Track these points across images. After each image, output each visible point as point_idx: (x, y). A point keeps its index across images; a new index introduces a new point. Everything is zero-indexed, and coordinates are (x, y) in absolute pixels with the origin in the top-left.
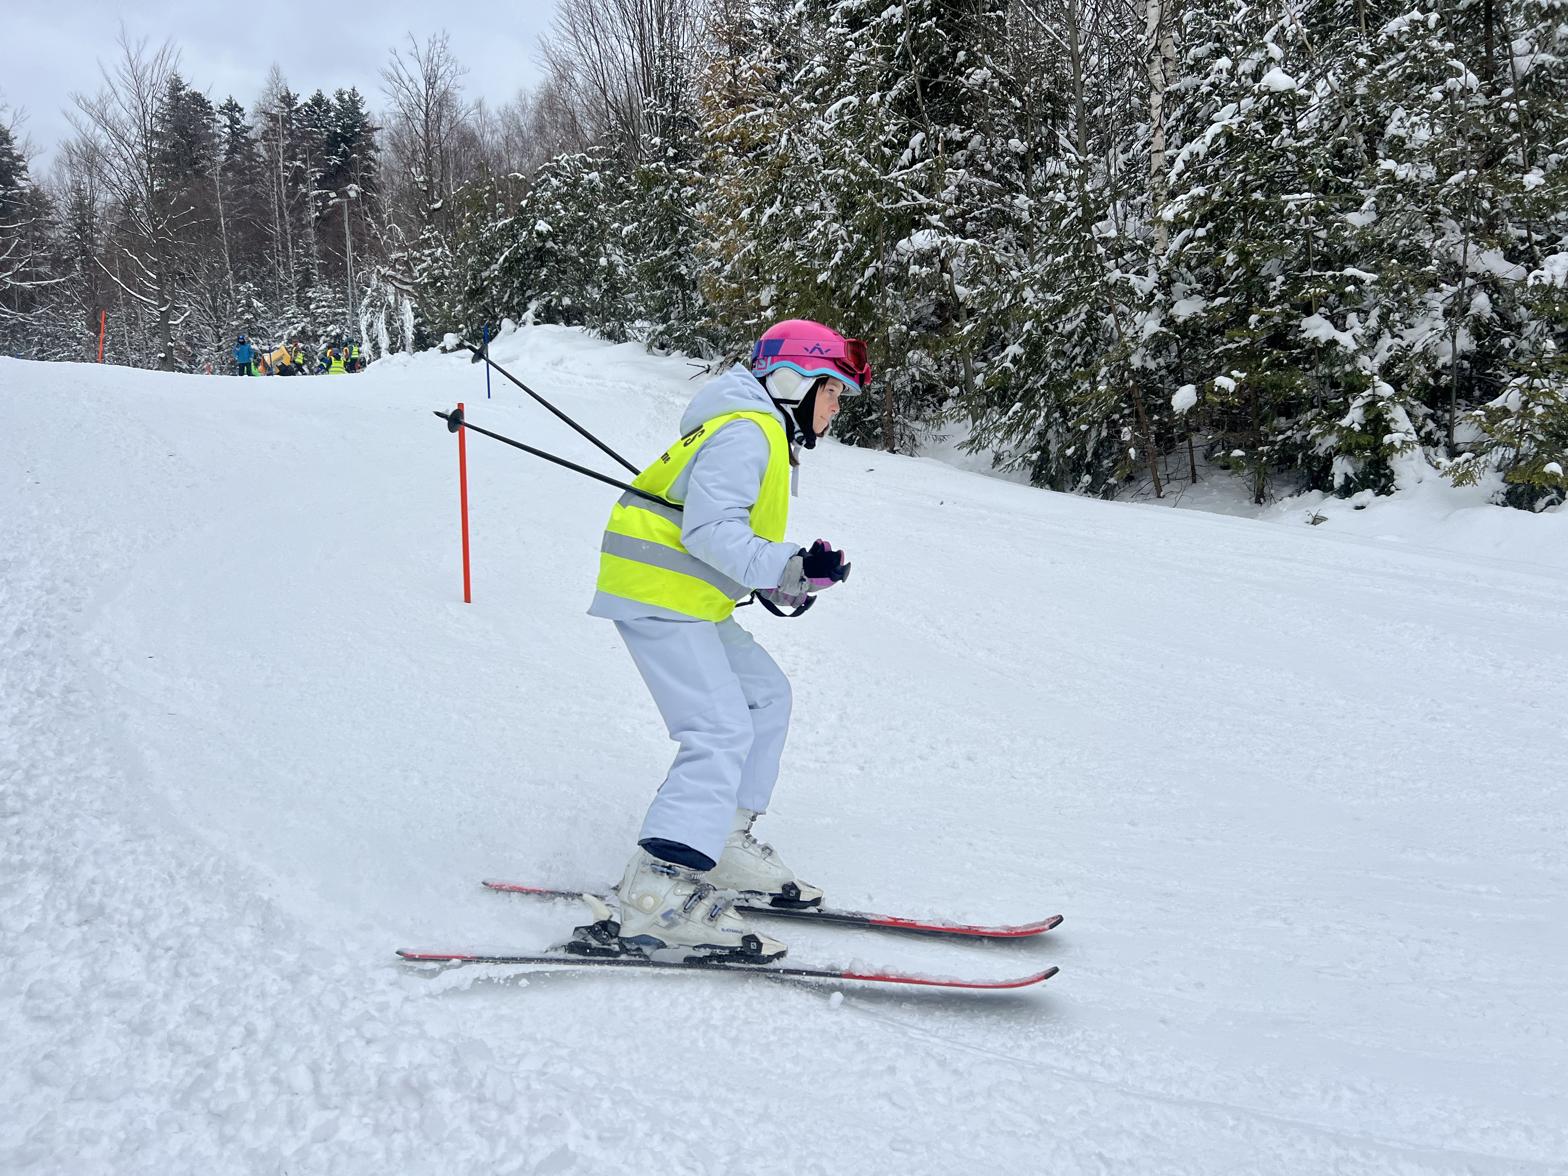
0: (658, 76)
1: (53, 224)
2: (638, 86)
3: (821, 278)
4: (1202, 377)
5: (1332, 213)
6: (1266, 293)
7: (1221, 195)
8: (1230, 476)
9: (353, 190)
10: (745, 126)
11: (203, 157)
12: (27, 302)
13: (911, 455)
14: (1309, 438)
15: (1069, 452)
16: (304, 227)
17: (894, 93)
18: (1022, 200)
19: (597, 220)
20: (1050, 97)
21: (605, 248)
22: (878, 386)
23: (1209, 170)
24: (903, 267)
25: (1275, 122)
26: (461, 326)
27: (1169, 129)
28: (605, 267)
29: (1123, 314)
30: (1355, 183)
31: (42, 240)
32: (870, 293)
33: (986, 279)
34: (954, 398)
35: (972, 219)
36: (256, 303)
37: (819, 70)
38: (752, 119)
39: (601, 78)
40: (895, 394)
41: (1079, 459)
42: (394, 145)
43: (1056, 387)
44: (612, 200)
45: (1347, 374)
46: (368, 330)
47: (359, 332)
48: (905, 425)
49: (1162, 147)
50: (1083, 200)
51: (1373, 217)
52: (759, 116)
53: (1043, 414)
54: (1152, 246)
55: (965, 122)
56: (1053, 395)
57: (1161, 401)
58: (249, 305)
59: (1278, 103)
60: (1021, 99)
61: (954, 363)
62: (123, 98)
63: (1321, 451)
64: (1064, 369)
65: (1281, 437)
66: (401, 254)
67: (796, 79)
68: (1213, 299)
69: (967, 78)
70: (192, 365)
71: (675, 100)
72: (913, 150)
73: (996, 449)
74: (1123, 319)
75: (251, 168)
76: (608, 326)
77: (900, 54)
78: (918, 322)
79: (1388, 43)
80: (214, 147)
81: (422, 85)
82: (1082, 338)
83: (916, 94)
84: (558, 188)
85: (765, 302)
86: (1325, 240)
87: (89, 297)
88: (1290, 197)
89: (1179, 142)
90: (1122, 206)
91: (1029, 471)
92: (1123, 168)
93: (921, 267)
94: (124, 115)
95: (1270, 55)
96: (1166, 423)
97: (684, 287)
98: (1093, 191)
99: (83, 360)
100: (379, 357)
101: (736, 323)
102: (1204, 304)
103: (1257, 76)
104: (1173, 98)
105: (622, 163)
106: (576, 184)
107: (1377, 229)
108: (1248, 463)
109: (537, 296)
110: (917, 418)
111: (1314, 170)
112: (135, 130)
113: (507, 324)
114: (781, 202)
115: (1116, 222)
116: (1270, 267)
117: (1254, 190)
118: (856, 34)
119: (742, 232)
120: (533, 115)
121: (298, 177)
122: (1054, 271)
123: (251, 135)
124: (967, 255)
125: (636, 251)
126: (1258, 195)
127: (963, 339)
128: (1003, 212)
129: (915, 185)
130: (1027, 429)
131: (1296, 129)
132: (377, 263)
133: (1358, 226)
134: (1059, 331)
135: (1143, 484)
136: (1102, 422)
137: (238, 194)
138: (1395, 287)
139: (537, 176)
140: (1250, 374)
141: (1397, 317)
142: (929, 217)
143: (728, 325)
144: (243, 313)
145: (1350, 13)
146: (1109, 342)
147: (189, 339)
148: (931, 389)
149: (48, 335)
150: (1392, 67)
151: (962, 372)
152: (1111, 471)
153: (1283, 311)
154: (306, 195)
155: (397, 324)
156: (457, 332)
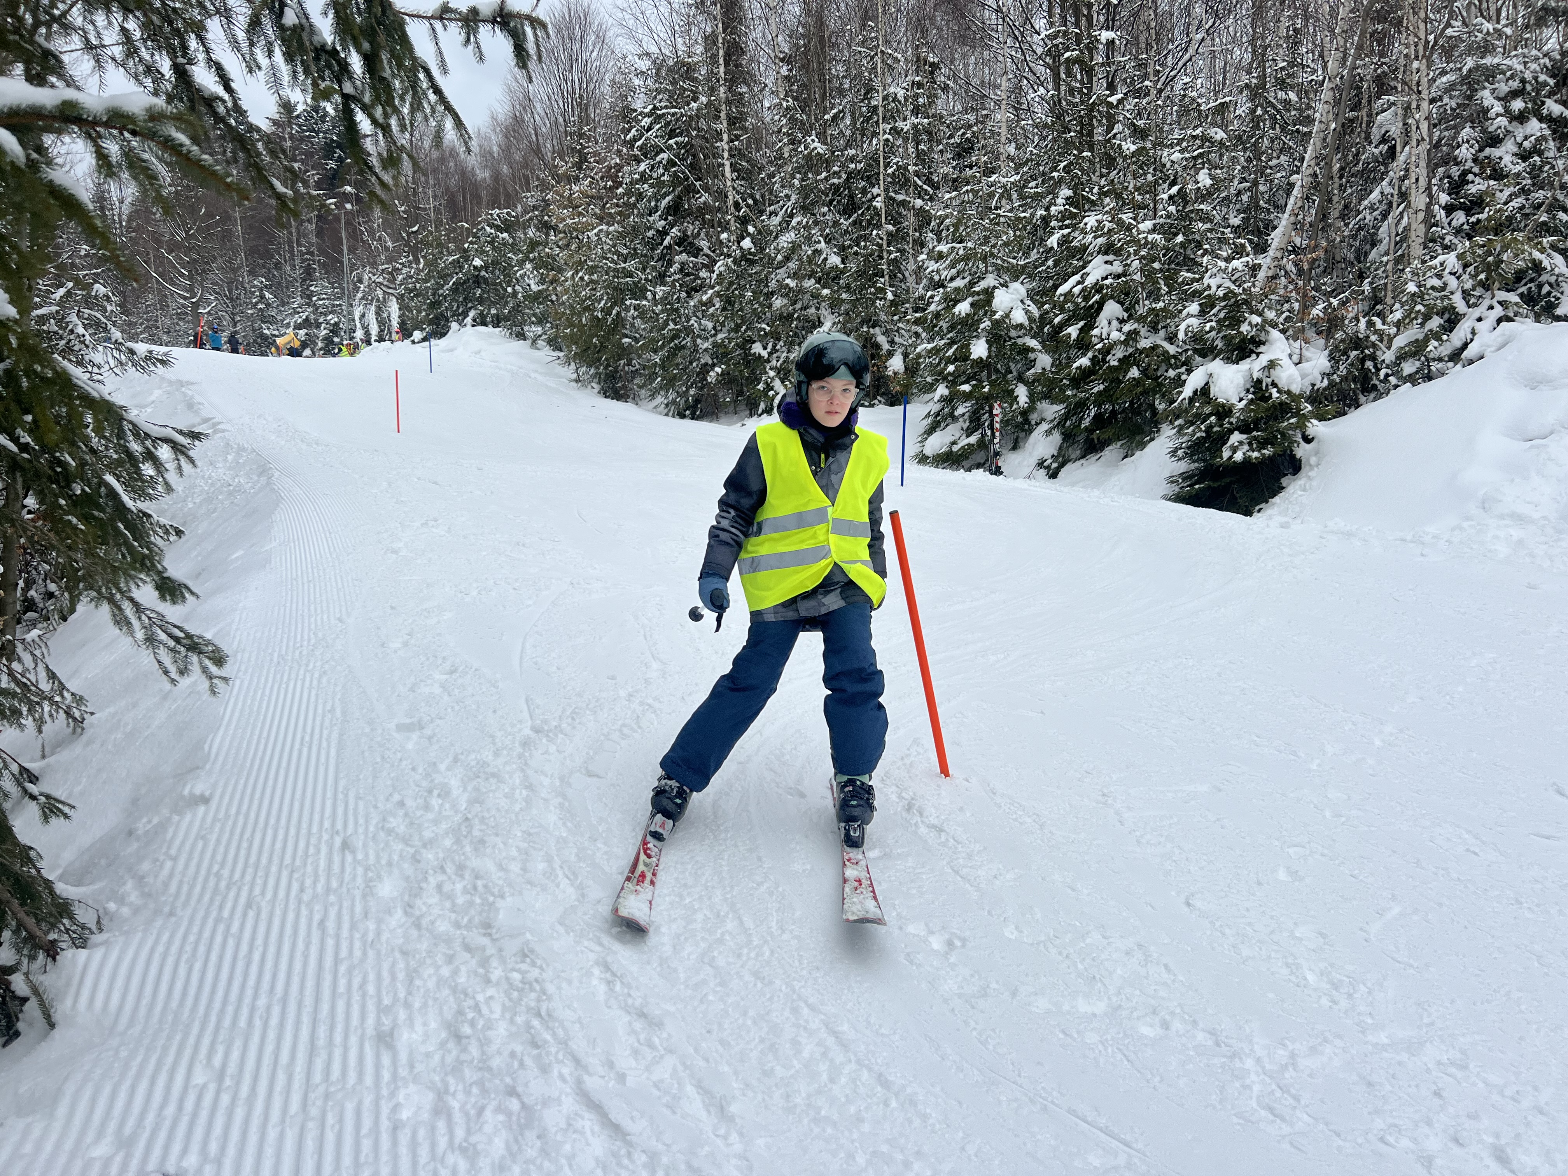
26: (425, 326)
36: (267, 295)
46: (361, 320)
47: (354, 320)
58: (262, 297)
66: (387, 266)
84: (490, 234)
100: (370, 343)
109: (475, 307)
144: (257, 303)
155: (385, 315)
156: (422, 330)
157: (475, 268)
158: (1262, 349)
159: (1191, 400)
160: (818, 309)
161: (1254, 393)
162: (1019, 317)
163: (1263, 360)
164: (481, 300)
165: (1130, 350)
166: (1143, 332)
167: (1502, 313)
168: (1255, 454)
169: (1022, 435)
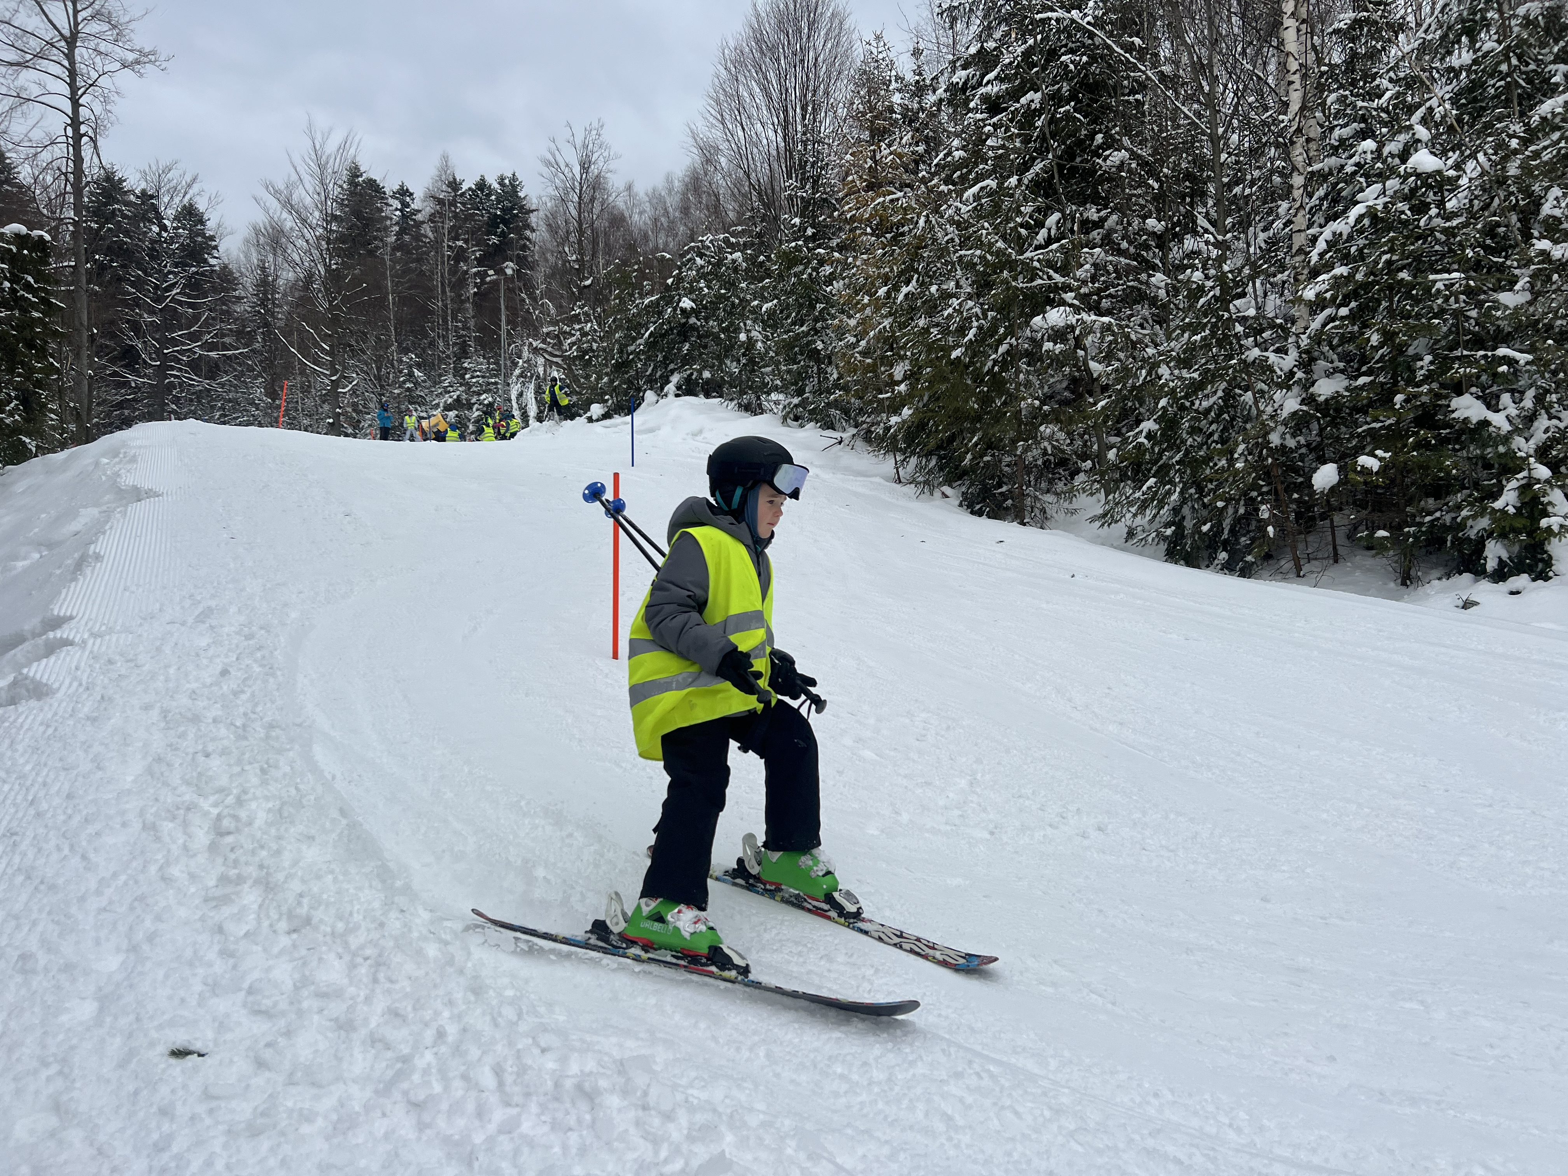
0: (800, 160)
1: (239, 298)
2: (780, 170)
3: (955, 354)
4: (1343, 456)
5: (1485, 292)
6: (1413, 372)
7: (1365, 275)
8: (1373, 556)
9: (510, 268)
10: (885, 209)
11: (375, 238)
12: (212, 370)
13: (1042, 528)
14: (1459, 520)
15: (1205, 528)
16: (463, 302)
17: (1030, 175)
18: (1159, 278)
19: (738, 298)
20: (1189, 176)
21: (745, 324)
22: (1009, 459)
23: (1353, 249)
24: (1037, 344)
25: (1422, 202)
26: (607, 397)
27: (1312, 208)
28: (744, 342)
29: (1262, 392)
30: (1509, 263)
31: (228, 313)
32: (1002, 370)
33: (1121, 355)
34: (1086, 471)
35: (1107, 297)
36: (417, 373)
37: (957, 154)
38: (892, 201)
39: (745, 161)
40: (1026, 467)
41: (1215, 535)
42: (549, 225)
43: (1191, 463)
44: (753, 279)
45: (1500, 455)
46: (518, 399)
47: (510, 400)
48: (1036, 497)
49: (1304, 227)
50: (1221, 279)
51: (1528, 296)
52: (898, 199)
53: (1178, 490)
54: (1293, 324)
55: (1102, 202)
56: (1188, 471)
57: (1301, 480)
58: (411, 375)
59: (1425, 184)
60: (1158, 180)
61: (1087, 437)
62: (308, 186)
63: (1472, 534)
64: (1200, 446)
65: (1428, 519)
66: (552, 328)
67: (935, 162)
68: (1356, 378)
69: (1105, 160)
70: (357, 431)
71: (815, 182)
72: (1049, 230)
73: (1129, 523)
74: (1263, 397)
75: (418, 248)
76: (745, 399)
77: (1038, 137)
78: (1051, 397)
79: (1541, 124)
80: (386, 229)
81: (577, 170)
82: (1219, 415)
83: (1053, 175)
84: (702, 267)
85: (898, 376)
86: (1475, 319)
87: (268, 365)
88: (1438, 277)
89: (1322, 221)
90: (1262, 284)
91: (1163, 546)
92: (1263, 245)
93: (1055, 344)
94: (308, 201)
95: (1416, 136)
96: (1306, 502)
97: (819, 361)
98: (1231, 272)
99: (260, 425)
100: (527, 425)
101: (869, 396)
102: (1346, 383)
103: (1404, 156)
104: (1315, 178)
105: (763, 242)
106: (720, 263)
107: (1531, 309)
108: (1393, 544)
109: (678, 370)
110: (1048, 491)
111: (1463, 251)
112: (317, 214)
113: (650, 395)
114: (917, 281)
115: (1256, 299)
116: (1418, 345)
117: (1400, 270)
118: (995, 120)
119: (877, 309)
120: (678, 198)
121: (460, 255)
122: (1191, 349)
123: (419, 217)
124: (1102, 333)
125: (774, 327)
126: (1404, 275)
127: (1097, 414)
128: (1139, 289)
129: (1050, 264)
130: (1161, 505)
131: (1445, 209)
132: (529, 336)
133: (1511, 306)
134: (1196, 407)
135: (1283, 562)
136: (1240, 499)
137: (406, 271)
138: (1553, 367)
139: (682, 256)
140: (1395, 454)
141: (1554, 398)
142: (1064, 296)
143: (861, 398)
144: (404, 382)
145: (1501, 93)
146: (1247, 419)
147: (354, 406)
148: (1063, 462)
149: (230, 401)
150: (1545, 148)
151: (1095, 447)
152: (1248, 550)
153: (1431, 390)
154: (466, 272)
156: (603, 402)
164: (689, 360)
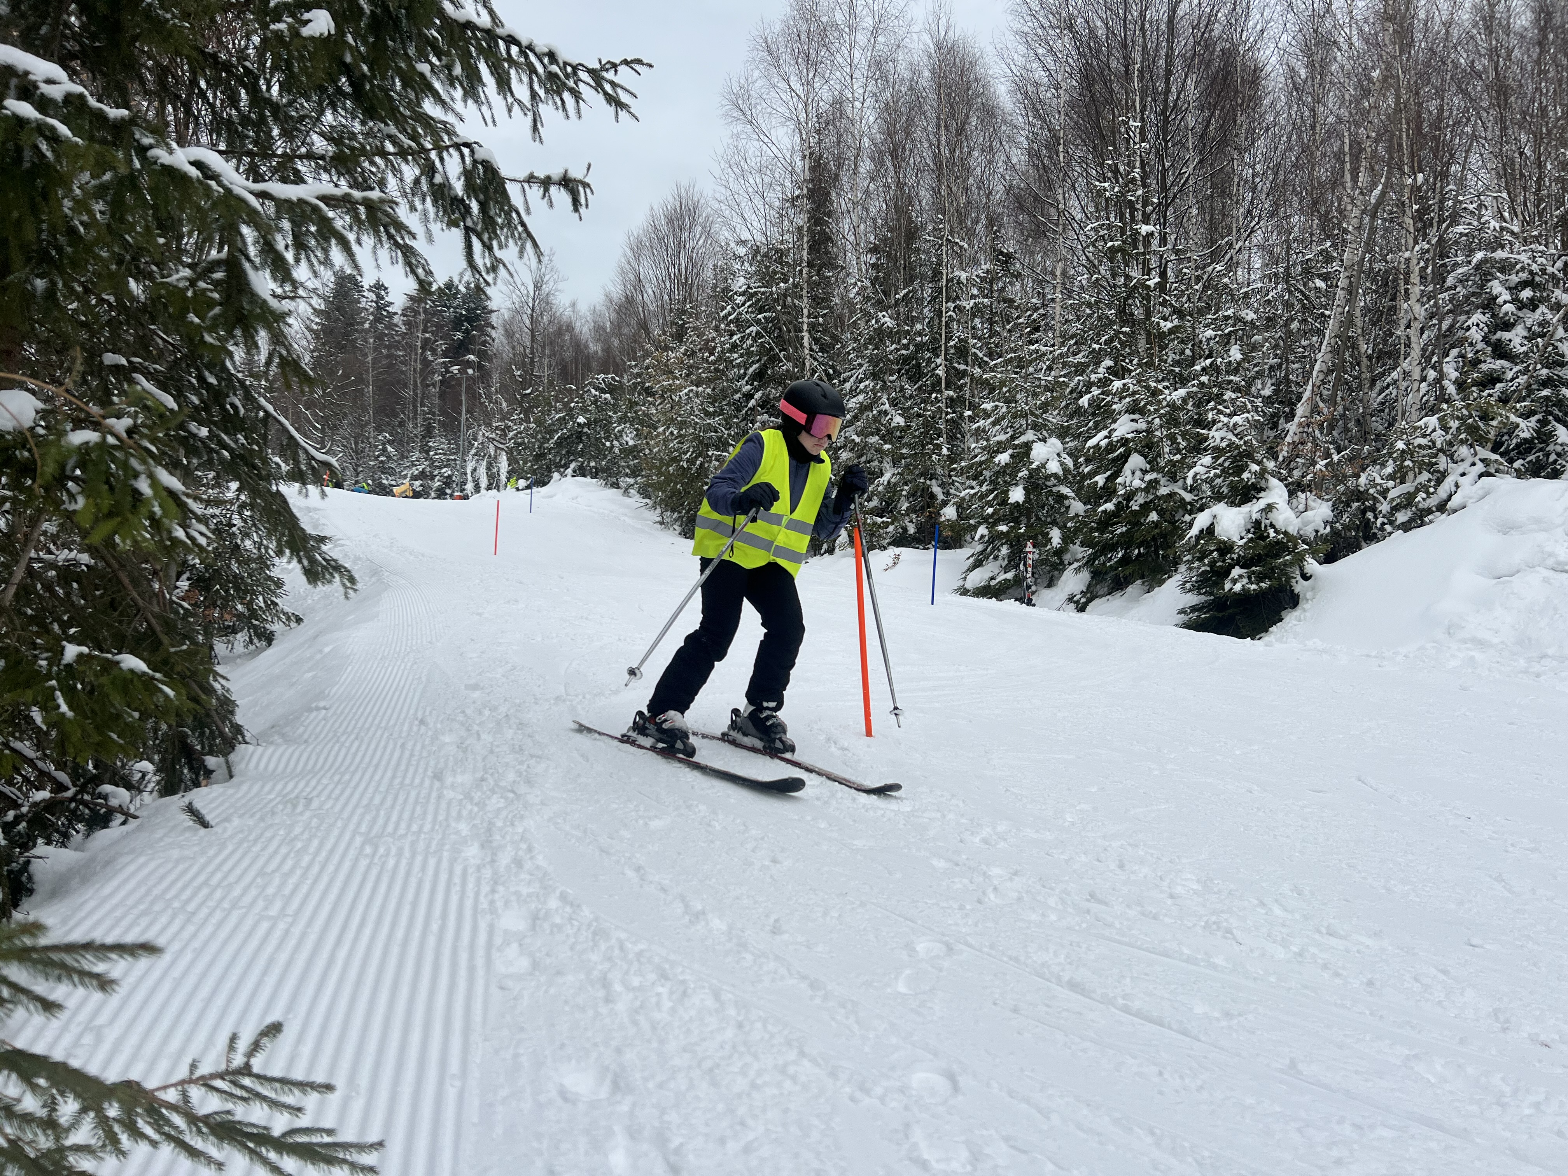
16: (428, 386)
36: (389, 449)
42: (506, 325)
46: (472, 473)
47: (466, 474)
58: (384, 450)
66: (500, 424)
75: (390, 335)
80: (362, 318)
81: (531, 288)
100: (479, 493)
109: (576, 460)
113: (556, 475)
123: (392, 309)
132: (483, 426)
144: (379, 456)
154: (433, 362)
155: (495, 470)
156: (527, 479)
157: (579, 424)
158: (1262, 494)
159: (1198, 538)
160: (880, 462)
161: (1254, 533)
162: (1054, 467)
163: (1262, 504)
164: (582, 454)
165: (1151, 497)
166: (1163, 481)
167: (1484, 470)
168: (1254, 587)
169: (1056, 573)
